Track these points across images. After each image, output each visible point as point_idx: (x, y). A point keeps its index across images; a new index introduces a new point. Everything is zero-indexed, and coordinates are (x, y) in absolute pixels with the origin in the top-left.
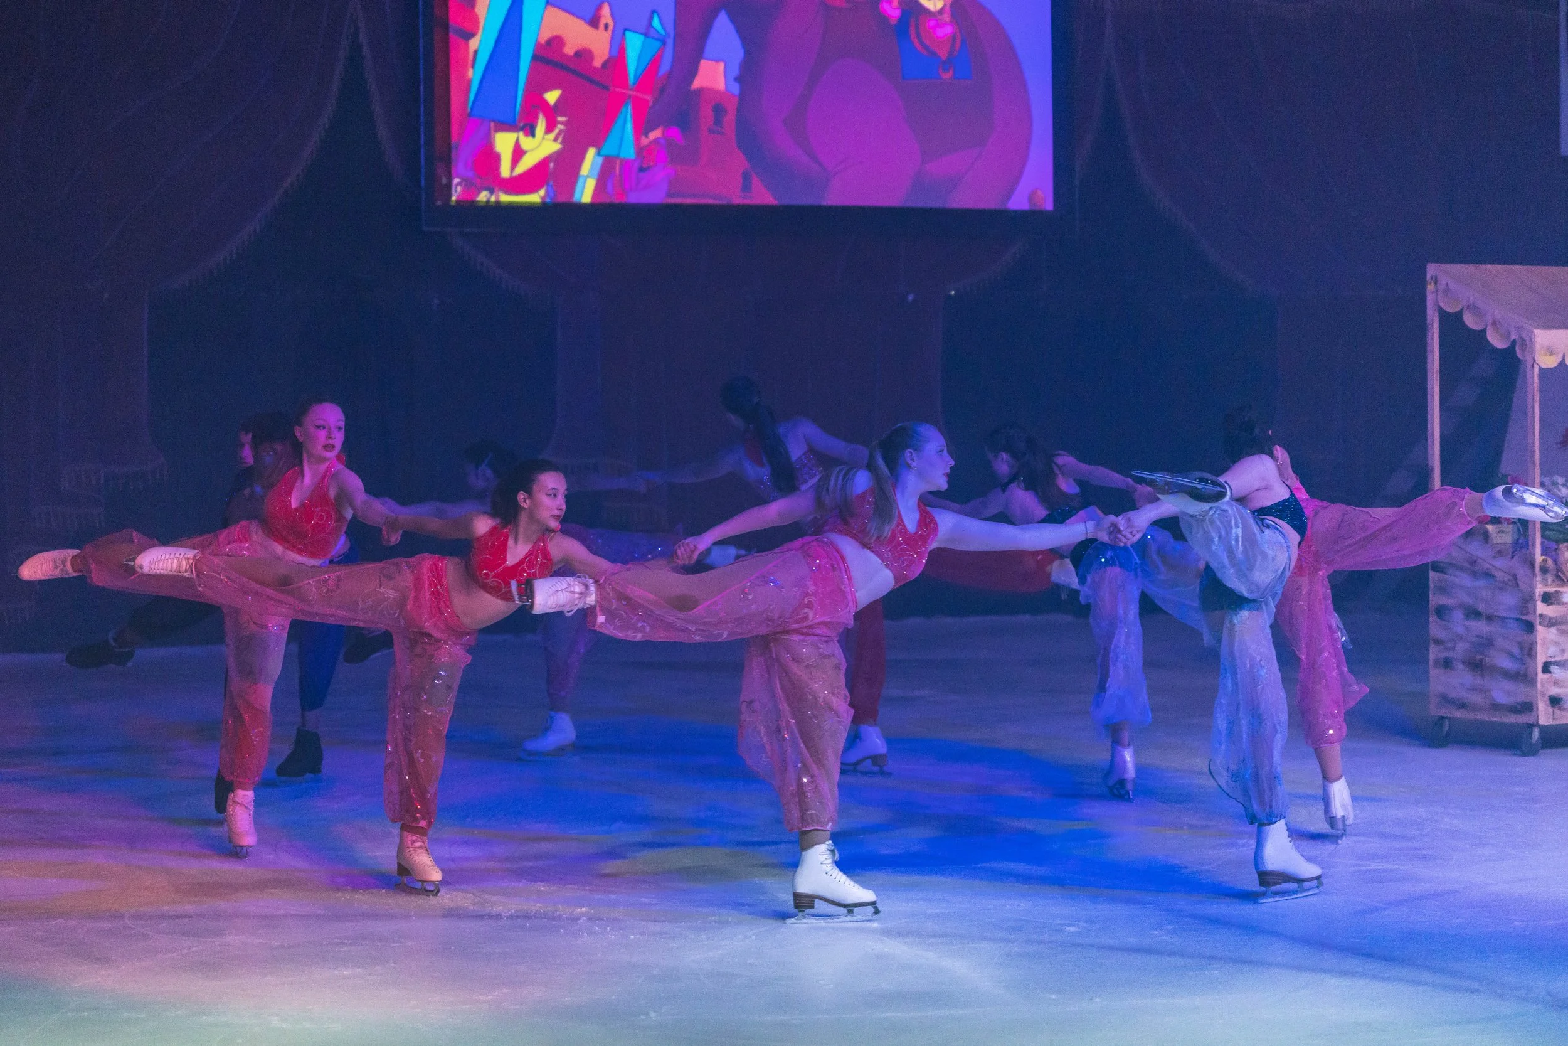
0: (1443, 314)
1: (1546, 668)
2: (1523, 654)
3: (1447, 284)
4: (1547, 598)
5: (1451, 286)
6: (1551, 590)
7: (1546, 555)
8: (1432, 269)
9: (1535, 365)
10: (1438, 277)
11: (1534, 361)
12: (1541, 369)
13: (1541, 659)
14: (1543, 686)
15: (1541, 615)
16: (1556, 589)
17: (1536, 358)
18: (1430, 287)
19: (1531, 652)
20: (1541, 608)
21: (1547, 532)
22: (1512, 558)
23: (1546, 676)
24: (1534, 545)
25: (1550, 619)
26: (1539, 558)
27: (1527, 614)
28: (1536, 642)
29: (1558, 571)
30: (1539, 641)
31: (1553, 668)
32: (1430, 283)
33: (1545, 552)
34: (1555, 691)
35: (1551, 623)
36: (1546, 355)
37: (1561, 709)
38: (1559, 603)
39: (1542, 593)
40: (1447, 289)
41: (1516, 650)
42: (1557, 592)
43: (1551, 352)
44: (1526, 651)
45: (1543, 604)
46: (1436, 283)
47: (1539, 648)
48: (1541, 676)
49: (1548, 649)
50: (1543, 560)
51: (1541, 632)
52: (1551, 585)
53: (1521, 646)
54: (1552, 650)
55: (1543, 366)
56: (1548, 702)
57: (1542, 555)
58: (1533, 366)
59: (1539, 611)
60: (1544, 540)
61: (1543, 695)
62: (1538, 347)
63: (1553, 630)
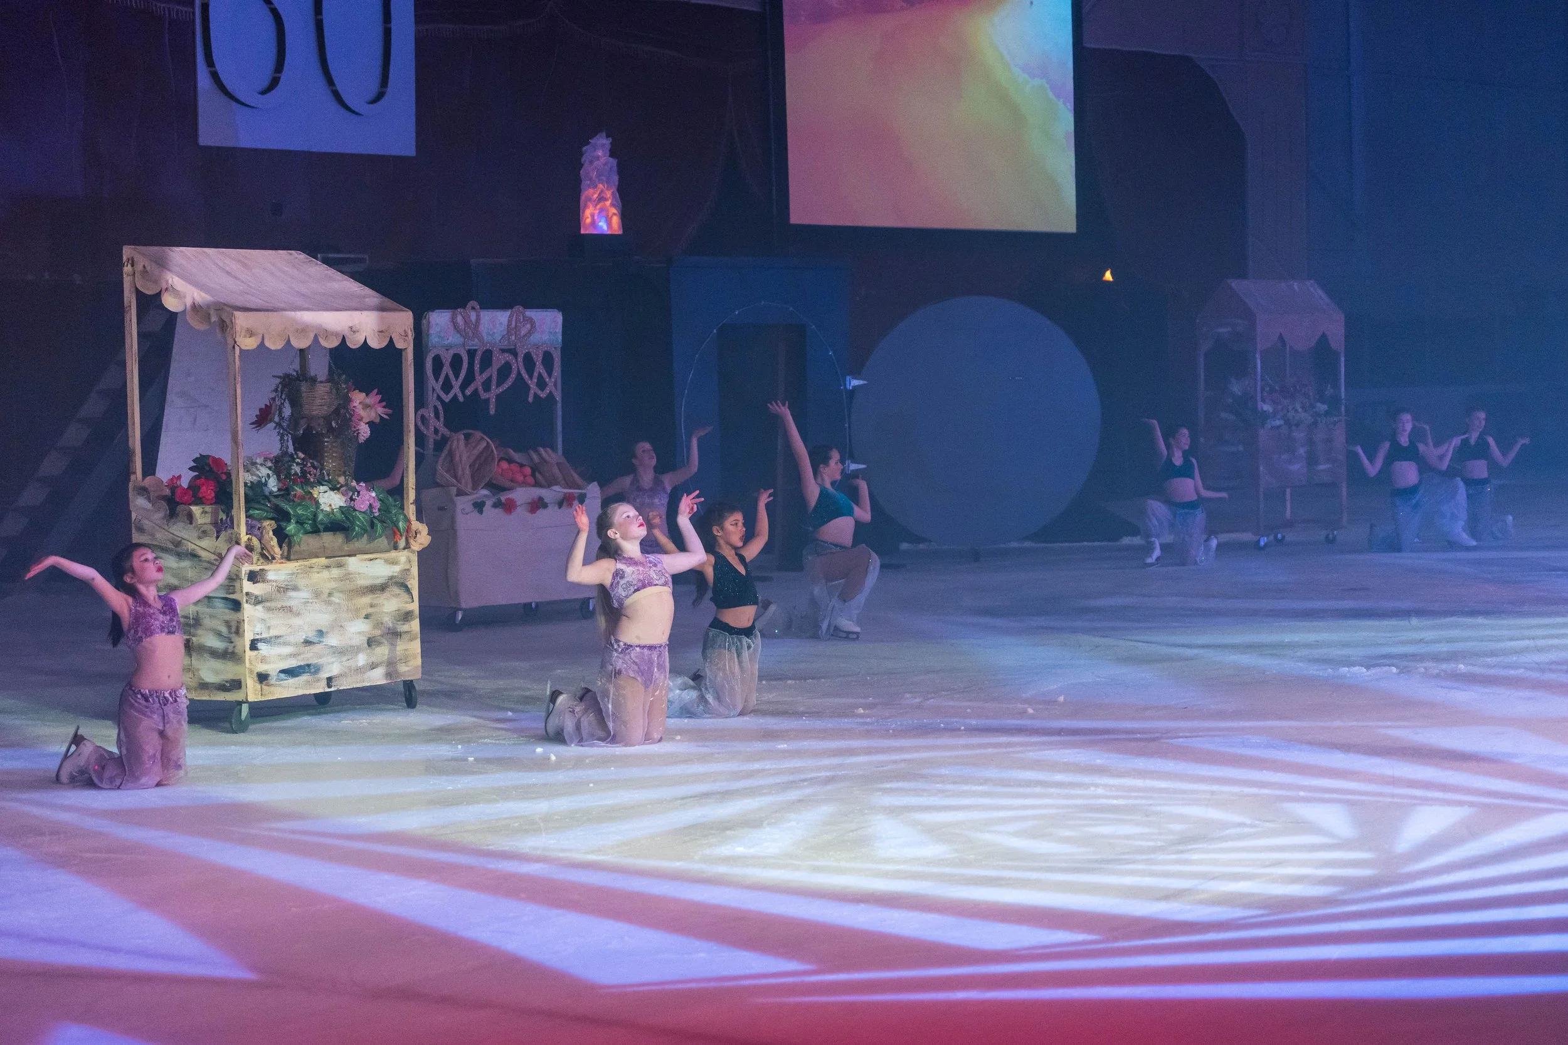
0: (140, 295)
1: (254, 646)
2: (230, 633)
3: (144, 267)
4: (253, 577)
5: (148, 268)
6: (256, 568)
7: (250, 534)
8: (127, 251)
9: (236, 346)
10: (135, 259)
11: (236, 342)
12: (241, 350)
13: (248, 636)
14: (251, 663)
15: (247, 594)
16: (262, 567)
17: (236, 339)
18: (127, 269)
19: (238, 631)
20: (248, 586)
21: (251, 512)
22: (217, 537)
23: (254, 653)
24: (239, 526)
25: (256, 597)
26: (244, 538)
27: (233, 593)
28: (244, 620)
29: (262, 549)
30: (246, 620)
31: (260, 645)
32: (127, 266)
33: (250, 530)
34: (262, 668)
35: (258, 601)
36: (245, 336)
37: (268, 685)
38: (264, 581)
39: (248, 572)
40: (145, 271)
41: (224, 630)
42: (262, 570)
43: (251, 333)
44: (234, 629)
45: (249, 582)
46: (132, 265)
47: (246, 626)
48: (249, 654)
49: (255, 626)
50: (248, 539)
51: (248, 609)
52: (256, 563)
53: (228, 624)
54: (259, 628)
55: (244, 348)
56: (256, 679)
57: (247, 534)
58: (234, 347)
59: (245, 591)
60: (248, 519)
61: (251, 671)
62: (238, 328)
63: (259, 607)
